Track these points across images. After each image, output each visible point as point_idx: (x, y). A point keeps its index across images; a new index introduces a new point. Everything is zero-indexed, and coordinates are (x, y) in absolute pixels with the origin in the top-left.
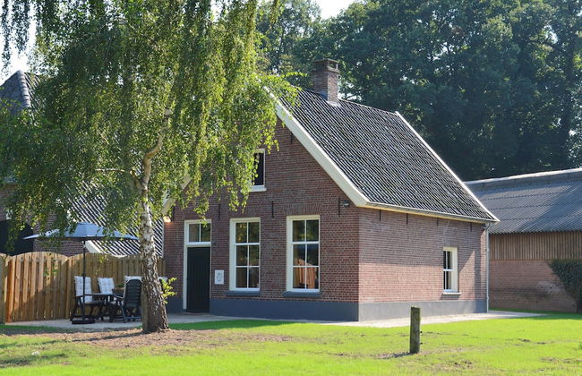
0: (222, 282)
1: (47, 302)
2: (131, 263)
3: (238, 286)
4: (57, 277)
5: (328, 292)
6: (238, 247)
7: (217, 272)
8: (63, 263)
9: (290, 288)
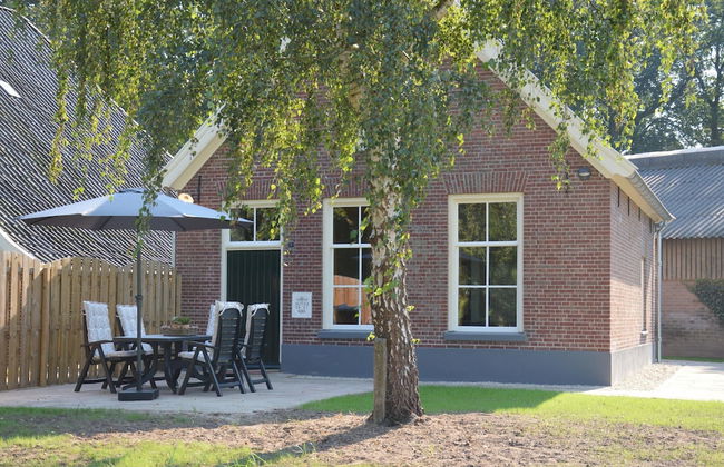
0: (308, 314)
1: (12, 354)
2: (152, 278)
3: (338, 321)
4: (27, 303)
5: (543, 332)
6: (336, 250)
7: (296, 296)
8: (36, 274)
9: (454, 324)
